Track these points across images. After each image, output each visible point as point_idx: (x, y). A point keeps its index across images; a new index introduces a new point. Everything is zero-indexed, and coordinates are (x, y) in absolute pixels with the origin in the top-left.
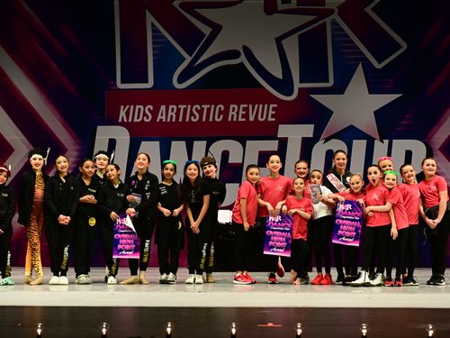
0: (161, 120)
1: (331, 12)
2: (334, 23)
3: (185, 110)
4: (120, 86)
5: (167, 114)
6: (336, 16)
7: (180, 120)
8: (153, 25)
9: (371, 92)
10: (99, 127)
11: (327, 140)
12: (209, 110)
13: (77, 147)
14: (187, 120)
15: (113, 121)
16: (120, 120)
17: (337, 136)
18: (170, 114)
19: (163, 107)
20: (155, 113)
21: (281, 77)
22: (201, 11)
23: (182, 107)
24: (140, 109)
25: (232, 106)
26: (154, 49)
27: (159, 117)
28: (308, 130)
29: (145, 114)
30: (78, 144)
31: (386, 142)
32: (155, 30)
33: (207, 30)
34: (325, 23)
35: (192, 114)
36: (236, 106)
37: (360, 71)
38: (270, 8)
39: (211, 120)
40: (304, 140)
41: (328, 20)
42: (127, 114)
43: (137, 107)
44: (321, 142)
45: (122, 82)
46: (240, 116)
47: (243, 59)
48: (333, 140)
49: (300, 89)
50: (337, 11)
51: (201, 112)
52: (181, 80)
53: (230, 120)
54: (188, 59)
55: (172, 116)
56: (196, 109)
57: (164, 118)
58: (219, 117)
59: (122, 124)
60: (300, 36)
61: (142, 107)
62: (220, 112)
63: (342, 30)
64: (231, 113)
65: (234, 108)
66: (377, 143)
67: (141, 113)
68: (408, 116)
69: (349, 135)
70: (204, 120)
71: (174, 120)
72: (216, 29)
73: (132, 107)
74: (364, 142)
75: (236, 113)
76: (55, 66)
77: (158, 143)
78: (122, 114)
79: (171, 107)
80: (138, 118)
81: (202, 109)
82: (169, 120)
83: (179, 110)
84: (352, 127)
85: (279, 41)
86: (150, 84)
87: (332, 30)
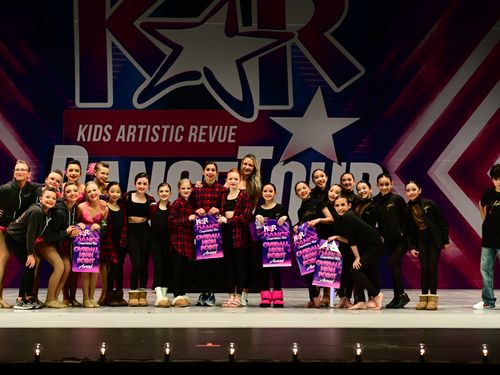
0: (120, 140)
1: (291, 36)
2: (294, 47)
3: (145, 130)
4: (79, 105)
5: (126, 134)
6: (296, 40)
7: (140, 140)
8: (113, 45)
9: (329, 116)
10: (56, 146)
11: (286, 162)
12: (169, 130)
13: (34, 166)
14: (147, 140)
15: (71, 140)
16: (78, 140)
17: (296, 158)
18: (129, 133)
19: (122, 127)
20: (114, 133)
21: (241, 99)
22: (162, 32)
23: (142, 127)
24: (99, 129)
25: (192, 127)
26: (114, 68)
27: (119, 137)
28: (267, 152)
29: (104, 134)
30: (35, 163)
31: (344, 164)
32: (115, 50)
33: (167, 51)
34: (285, 47)
35: (152, 134)
36: (196, 128)
37: (319, 93)
38: (231, 30)
39: (171, 140)
40: (264, 162)
41: (288, 44)
42: (86, 133)
43: (96, 126)
44: (280, 164)
45: (81, 101)
46: (200, 137)
47: (203, 80)
48: (292, 162)
49: (260, 111)
50: (297, 35)
51: (160, 132)
52: (141, 100)
53: (190, 140)
54: (149, 79)
55: (131, 136)
56: (156, 129)
57: (123, 138)
58: (179, 138)
59: (81, 143)
60: (260, 59)
61: (101, 127)
62: (180, 133)
63: (302, 54)
64: (191, 134)
65: (194, 130)
66: (335, 165)
67: (100, 133)
68: (365, 140)
69: (308, 157)
70: (164, 140)
71: (133, 140)
72: (177, 50)
73: (91, 126)
74: (322, 165)
75: (196, 134)
76: (12, 84)
77: (117, 162)
78: (81, 133)
79: (130, 127)
80: (97, 137)
81: (162, 130)
82: (128, 140)
83: (138, 130)
84: (310, 149)
85: (239, 63)
86: (110, 104)
87: (293, 53)
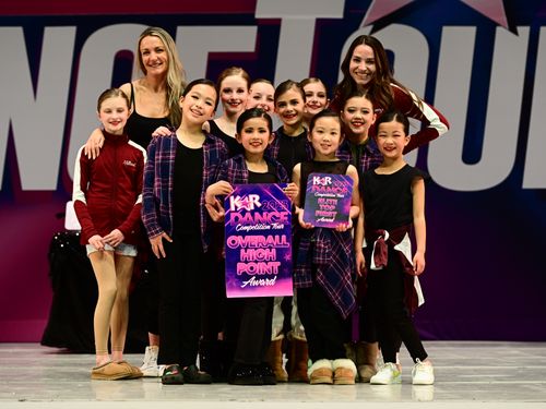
11: (378, 25)
31: (524, 31)
40: (322, 24)
66: (502, 34)
69: (433, 13)
74: (470, 32)
